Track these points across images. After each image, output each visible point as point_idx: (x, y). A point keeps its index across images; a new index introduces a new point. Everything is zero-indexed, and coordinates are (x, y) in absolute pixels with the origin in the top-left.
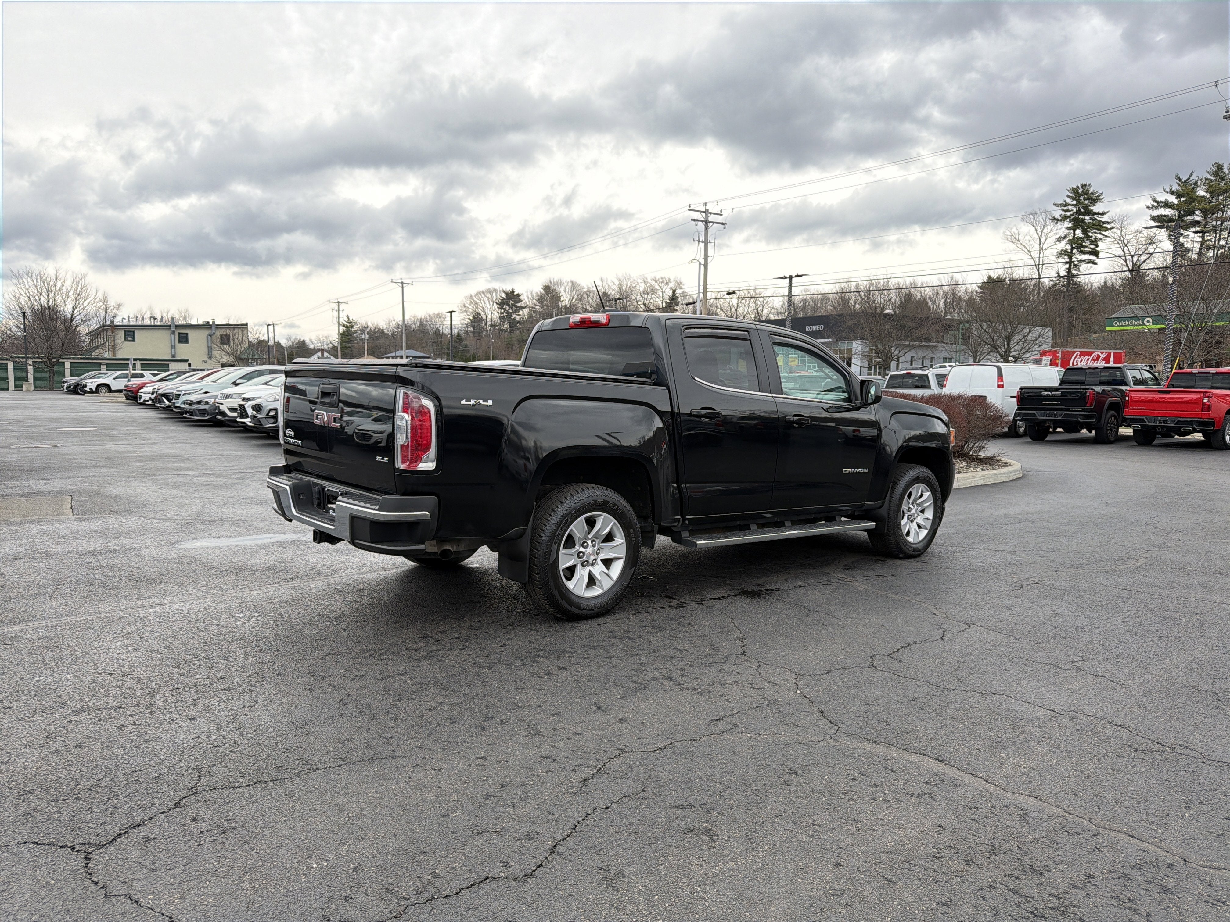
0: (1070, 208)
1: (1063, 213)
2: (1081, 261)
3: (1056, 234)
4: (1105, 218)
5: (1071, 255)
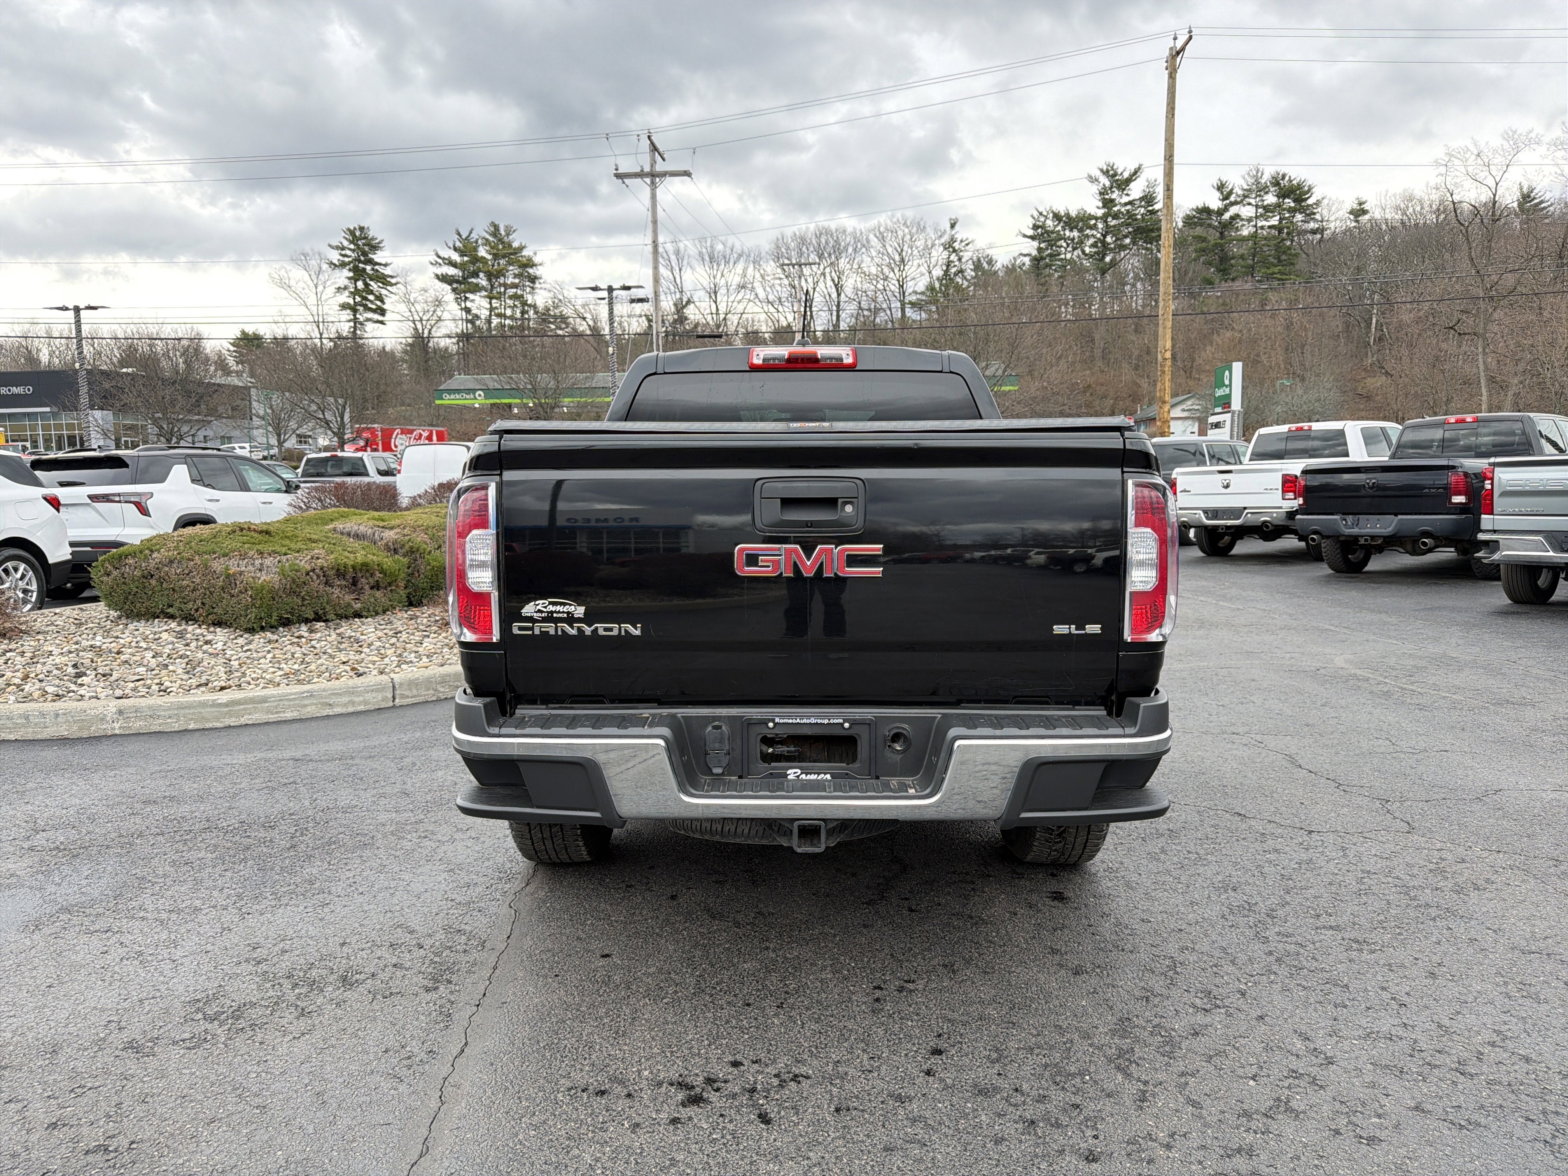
0: (348, 253)
1: (341, 258)
2: (368, 320)
3: (335, 283)
4: (387, 271)
5: (355, 311)
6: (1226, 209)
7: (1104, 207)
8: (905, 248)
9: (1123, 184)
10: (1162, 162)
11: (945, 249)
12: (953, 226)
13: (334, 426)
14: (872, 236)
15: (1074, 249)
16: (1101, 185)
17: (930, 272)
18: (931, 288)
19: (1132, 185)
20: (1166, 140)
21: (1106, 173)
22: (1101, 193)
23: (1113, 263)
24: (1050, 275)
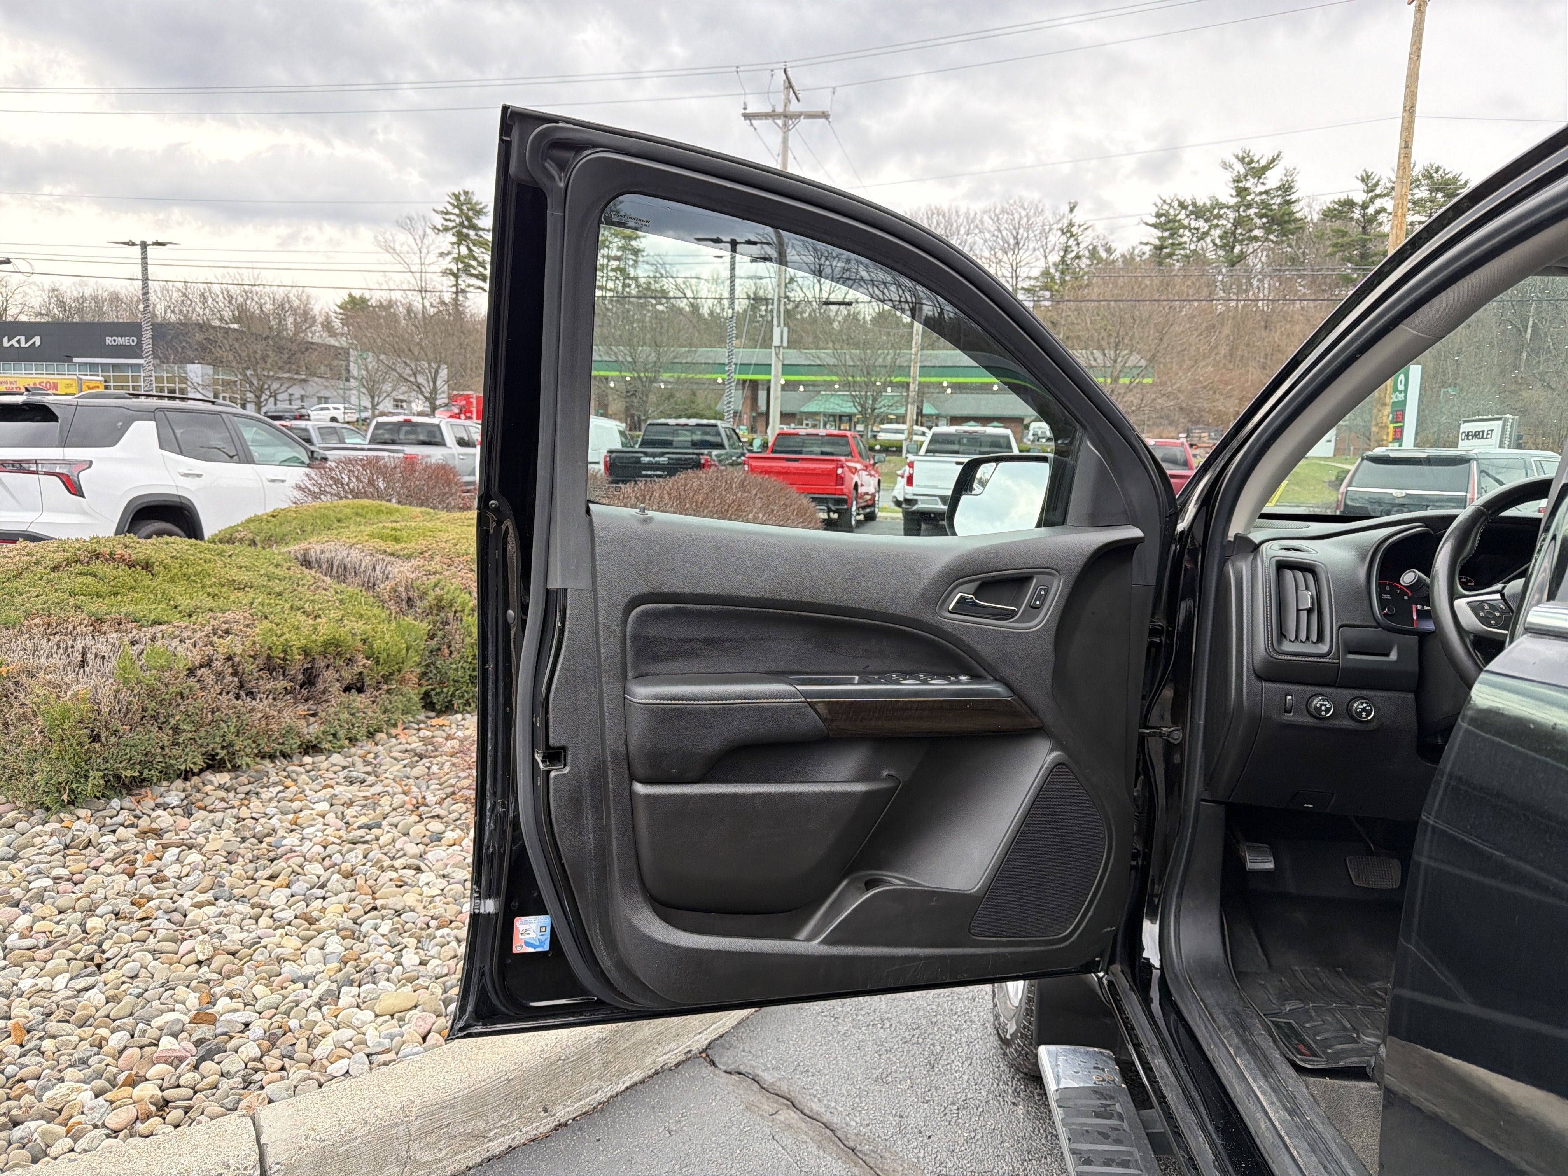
0: (452, 217)
1: (445, 223)
2: (470, 286)
3: (439, 247)
5: (457, 277)
6: (1372, 200)
7: (1237, 195)
8: (1021, 231)
9: (1259, 173)
10: (1400, 113)
11: (1063, 233)
12: (1072, 210)
13: (427, 391)
14: (986, 218)
15: (1199, 240)
16: (1236, 173)
17: (1046, 257)
18: (1046, 273)
19: (1269, 173)
20: (1407, 87)
21: (1242, 160)
22: (1234, 181)
23: (1242, 256)
24: (1170, 265)
